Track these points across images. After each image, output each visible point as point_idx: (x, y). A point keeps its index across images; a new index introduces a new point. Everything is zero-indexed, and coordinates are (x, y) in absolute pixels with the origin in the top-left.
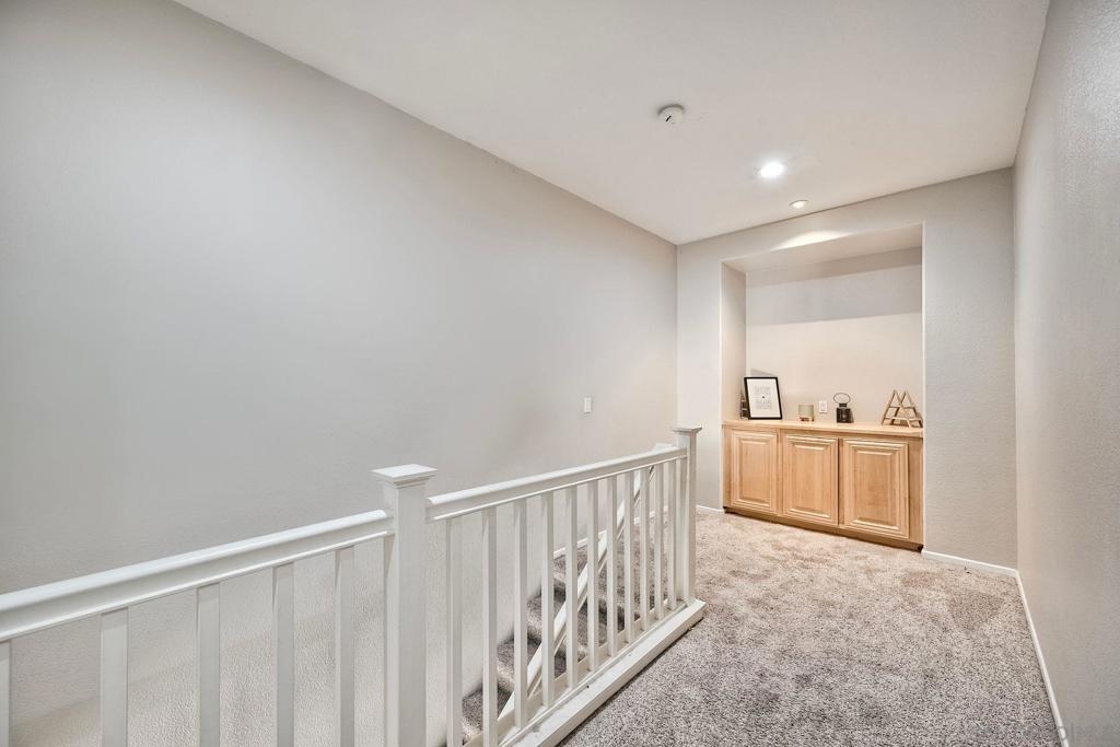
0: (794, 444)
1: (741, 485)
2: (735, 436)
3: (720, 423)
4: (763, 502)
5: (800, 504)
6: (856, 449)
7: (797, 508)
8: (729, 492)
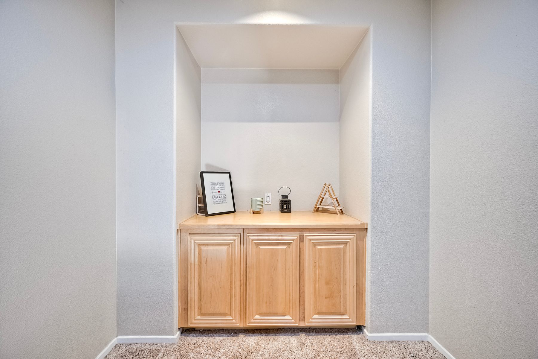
0: (258, 244)
1: (200, 300)
2: (193, 242)
3: (174, 227)
4: (225, 315)
5: (264, 310)
6: (315, 244)
7: (261, 314)
8: (186, 310)
